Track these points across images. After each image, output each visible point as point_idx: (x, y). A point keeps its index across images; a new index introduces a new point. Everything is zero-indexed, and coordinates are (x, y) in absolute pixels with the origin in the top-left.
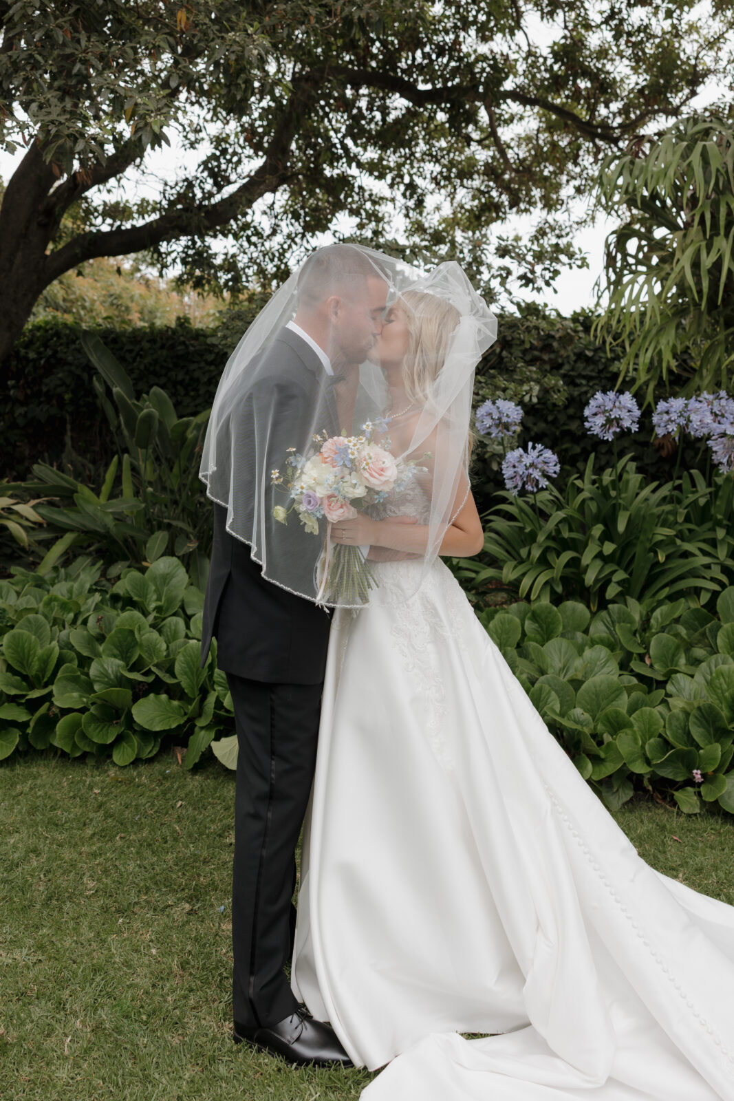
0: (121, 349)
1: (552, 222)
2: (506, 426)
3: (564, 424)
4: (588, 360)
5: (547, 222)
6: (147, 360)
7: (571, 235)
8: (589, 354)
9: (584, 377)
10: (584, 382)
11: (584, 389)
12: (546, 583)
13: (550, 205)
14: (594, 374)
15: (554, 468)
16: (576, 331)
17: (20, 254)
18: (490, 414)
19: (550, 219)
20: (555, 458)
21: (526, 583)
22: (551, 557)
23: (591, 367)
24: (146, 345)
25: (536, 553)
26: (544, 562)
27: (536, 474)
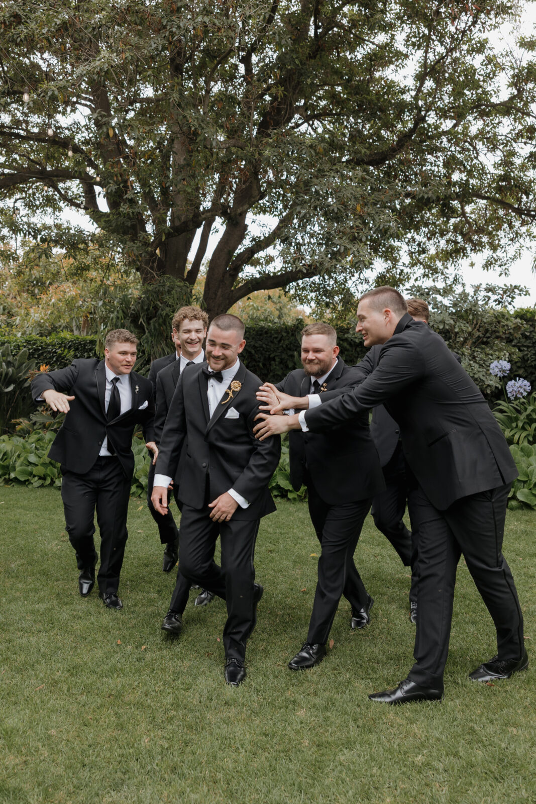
0: (271, 337)
1: (496, 258)
2: (504, 371)
3: (516, 371)
4: (526, 337)
5: (493, 257)
6: (287, 342)
7: (508, 265)
8: (528, 334)
9: (525, 346)
10: (525, 349)
11: (526, 353)
12: (525, 437)
13: (494, 248)
14: (530, 345)
15: (529, 388)
16: (522, 324)
17: (220, 290)
18: (497, 367)
19: (494, 255)
20: (528, 384)
21: (516, 437)
22: (527, 427)
23: (529, 341)
24: (285, 334)
25: (520, 424)
26: (523, 428)
27: (522, 390)
